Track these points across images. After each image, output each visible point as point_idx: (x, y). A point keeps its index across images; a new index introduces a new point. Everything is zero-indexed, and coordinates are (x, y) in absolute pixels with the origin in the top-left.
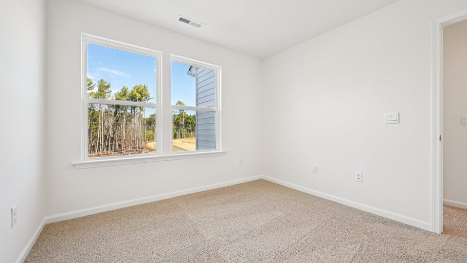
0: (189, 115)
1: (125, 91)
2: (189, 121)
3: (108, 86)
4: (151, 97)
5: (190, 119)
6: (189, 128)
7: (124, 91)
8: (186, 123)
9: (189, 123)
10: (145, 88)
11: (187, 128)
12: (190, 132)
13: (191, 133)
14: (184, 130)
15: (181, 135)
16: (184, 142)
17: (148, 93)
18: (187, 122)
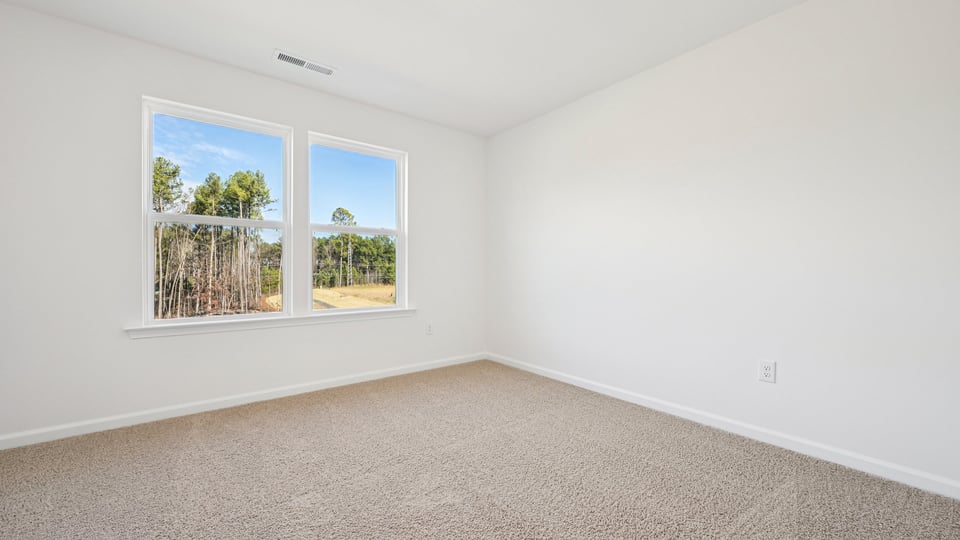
0: (364, 238)
1: (214, 184)
2: (364, 249)
3: (174, 173)
4: (271, 199)
5: (366, 246)
6: (363, 265)
7: (210, 183)
8: (357, 253)
9: (364, 254)
10: (260, 178)
11: (359, 265)
12: (364, 272)
13: (368, 275)
14: (351, 271)
15: (345, 278)
16: (345, 295)
17: (266, 190)
18: (359, 253)
